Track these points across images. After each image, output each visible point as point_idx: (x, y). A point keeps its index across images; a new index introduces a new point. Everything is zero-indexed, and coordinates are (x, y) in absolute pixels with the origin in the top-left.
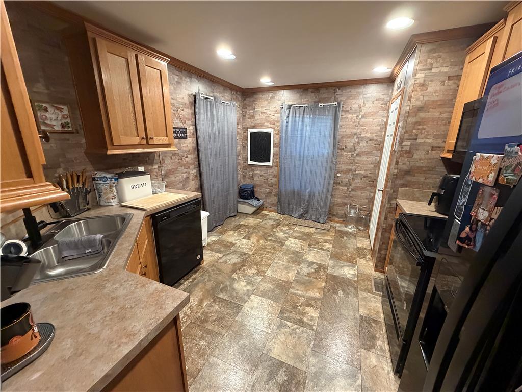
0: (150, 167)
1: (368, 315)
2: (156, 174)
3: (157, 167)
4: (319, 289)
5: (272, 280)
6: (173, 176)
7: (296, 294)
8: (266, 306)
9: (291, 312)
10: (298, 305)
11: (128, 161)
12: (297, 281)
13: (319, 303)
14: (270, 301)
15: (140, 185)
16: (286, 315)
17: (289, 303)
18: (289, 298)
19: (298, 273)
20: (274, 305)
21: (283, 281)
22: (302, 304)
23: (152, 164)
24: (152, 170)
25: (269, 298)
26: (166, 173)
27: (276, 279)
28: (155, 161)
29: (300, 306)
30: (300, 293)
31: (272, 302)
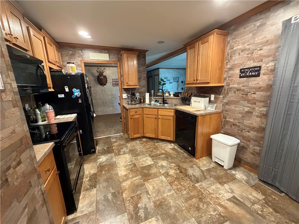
0: (218, 96)
1: (91, 191)
2: (221, 101)
3: (222, 96)
4: (126, 189)
5: (155, 176)
6: (234, 105)
7: (136, 176)
8: (143, 163)
9: (131, 167)
10: (131, 172)
11: (208, 91)
12: (143, 185)
13: (121, 180)
14: (144, 166)
15: (197, 102)
16: (132, 165)
17: (135, 170)
18: (138, 172)
19: (147, 192)
20: (140, 165)
21: (149, 179)
22: (129, 173)
23: (220, 94)
24: (219, 98)
25: (145, 166)
26: (228, 102)
27: (154, 178)
28: (222, 93)
29: (129, 172)
30: (135, 179)
31: (143, 166)
